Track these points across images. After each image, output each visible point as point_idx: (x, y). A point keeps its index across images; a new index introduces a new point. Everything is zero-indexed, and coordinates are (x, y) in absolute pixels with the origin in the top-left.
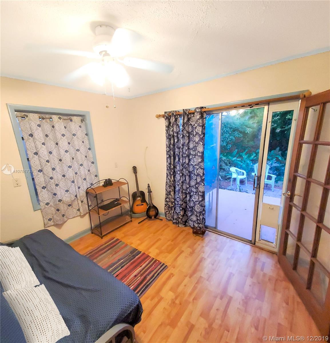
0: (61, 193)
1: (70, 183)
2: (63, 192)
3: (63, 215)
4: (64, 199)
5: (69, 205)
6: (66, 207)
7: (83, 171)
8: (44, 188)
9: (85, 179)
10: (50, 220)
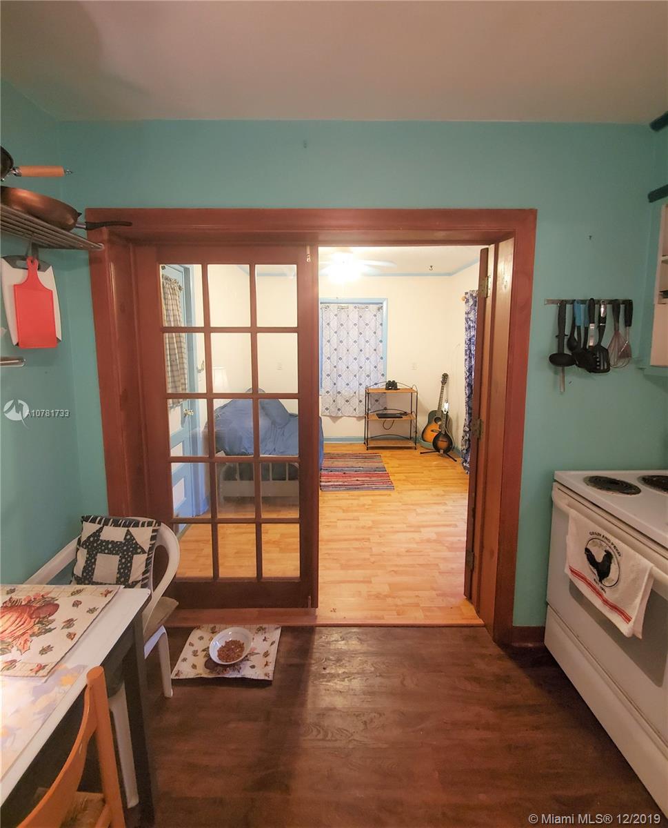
0: (341, 385)
1: (352, 377)
2: (344, 385)
3: (339, 410)
4: (343, 392)
5: (347, 401)
6: (344, 401)
7: (368, 367)
8: (328, 375)
9: (368, 376)
10: (327, 409)
